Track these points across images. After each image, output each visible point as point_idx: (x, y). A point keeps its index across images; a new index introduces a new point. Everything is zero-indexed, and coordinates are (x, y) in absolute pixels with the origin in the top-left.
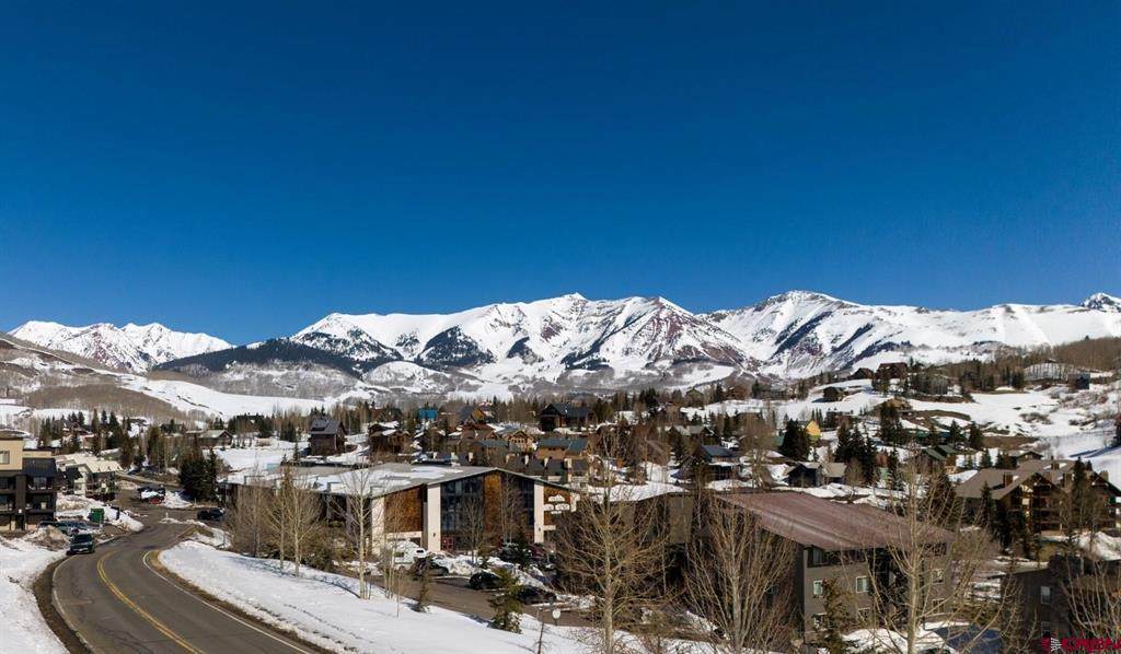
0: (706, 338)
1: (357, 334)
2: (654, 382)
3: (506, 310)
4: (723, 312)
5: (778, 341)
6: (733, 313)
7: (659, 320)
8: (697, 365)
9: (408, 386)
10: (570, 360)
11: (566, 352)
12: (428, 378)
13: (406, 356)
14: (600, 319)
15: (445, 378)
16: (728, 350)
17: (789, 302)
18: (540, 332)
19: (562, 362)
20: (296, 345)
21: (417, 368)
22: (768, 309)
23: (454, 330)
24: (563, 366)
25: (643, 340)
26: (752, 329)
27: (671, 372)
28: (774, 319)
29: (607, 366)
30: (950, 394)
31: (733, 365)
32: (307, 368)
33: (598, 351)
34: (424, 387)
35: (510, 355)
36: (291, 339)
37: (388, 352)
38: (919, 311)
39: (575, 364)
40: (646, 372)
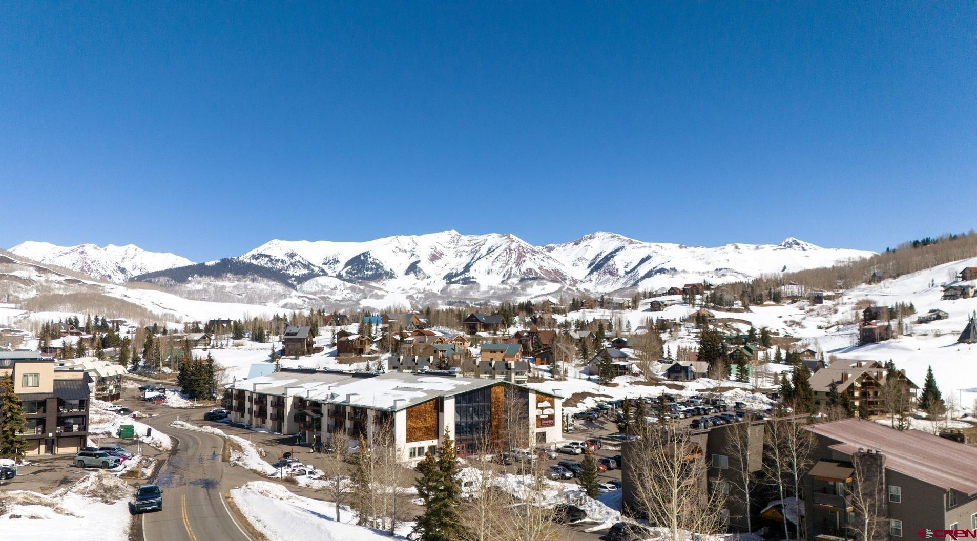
0: (542, 264)
1: (292, 255)
2: (508, 294)
3: (404, 241)
4: (553, 245)
5: (589, 266)
6: (560, 246)
7: (510, 250)
8: (536, 282)
9: (331, 294)
10: (449, 278)
11: (446, 272)
12: (347, 289)
13: (329, 272)
14: (470, 249)
15: (360, 289)
16: (557, 272)
17: (596, 239)
18: (428, 257)
19: (444, 278)
20: (244, 263)
21: (338, 282)
22: (583, 244)
23: (365, 254)
24: (445, 281)
25: (499, 264)
26: (572, 257)
27: (519, 287)
28: (587, 250)
29: (475, 282)
30: (735, 307)
31: (560, 282)
32: (253, 280)
33: (469, 271)
34: (343, 296)
35: (407, 273)
36: (241, 259)
37: (316, 269)
38: (681, 247)
39: (453, 280)
40: (502, 286)
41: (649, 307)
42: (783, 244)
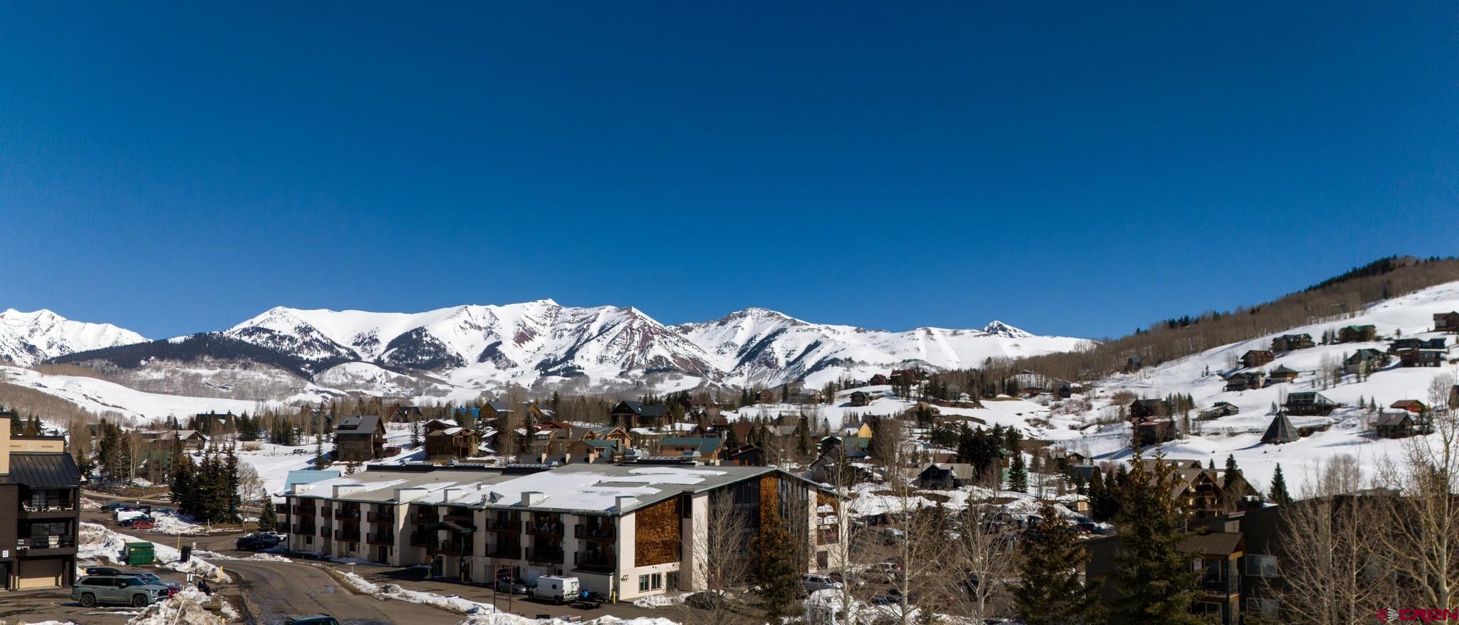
0: (676, 349)
1: (306, 330)
2: (629, 391)
3: (477, 312)
4: (690, 325)
5: (739, 355)
6: (699, 326)
7: (632, 329)
8: (668, 374)
9: (367, 389)
10: (545, 367)
11: (540, 358)
12: (391, 381)
13: (364, 356)
14: (574, 326)
15: (410, 382)
16: (696, 361)
17: (749, 318)
18: (513, 336)
19: (537, 368)
20: (231, 340)
21: (377, 370)
22: (731, 324)
23: (420, 331)
24: (538, 372)
25: (616, 349)
26: (716, 342)
27: (644, 381)
28: (736, 333)
29: (583, 373)
30: (962, 401)
31: (701, 376)
32: (245, 367)
33: (573, 358)
34: (385, 391)
35: (482, 358)
36: (225, 334)
37: (344, 352)
38: (858, 331)
39: (550, 370)
40: (620, 380)
41: (849, 400)
42: (986, 329)
